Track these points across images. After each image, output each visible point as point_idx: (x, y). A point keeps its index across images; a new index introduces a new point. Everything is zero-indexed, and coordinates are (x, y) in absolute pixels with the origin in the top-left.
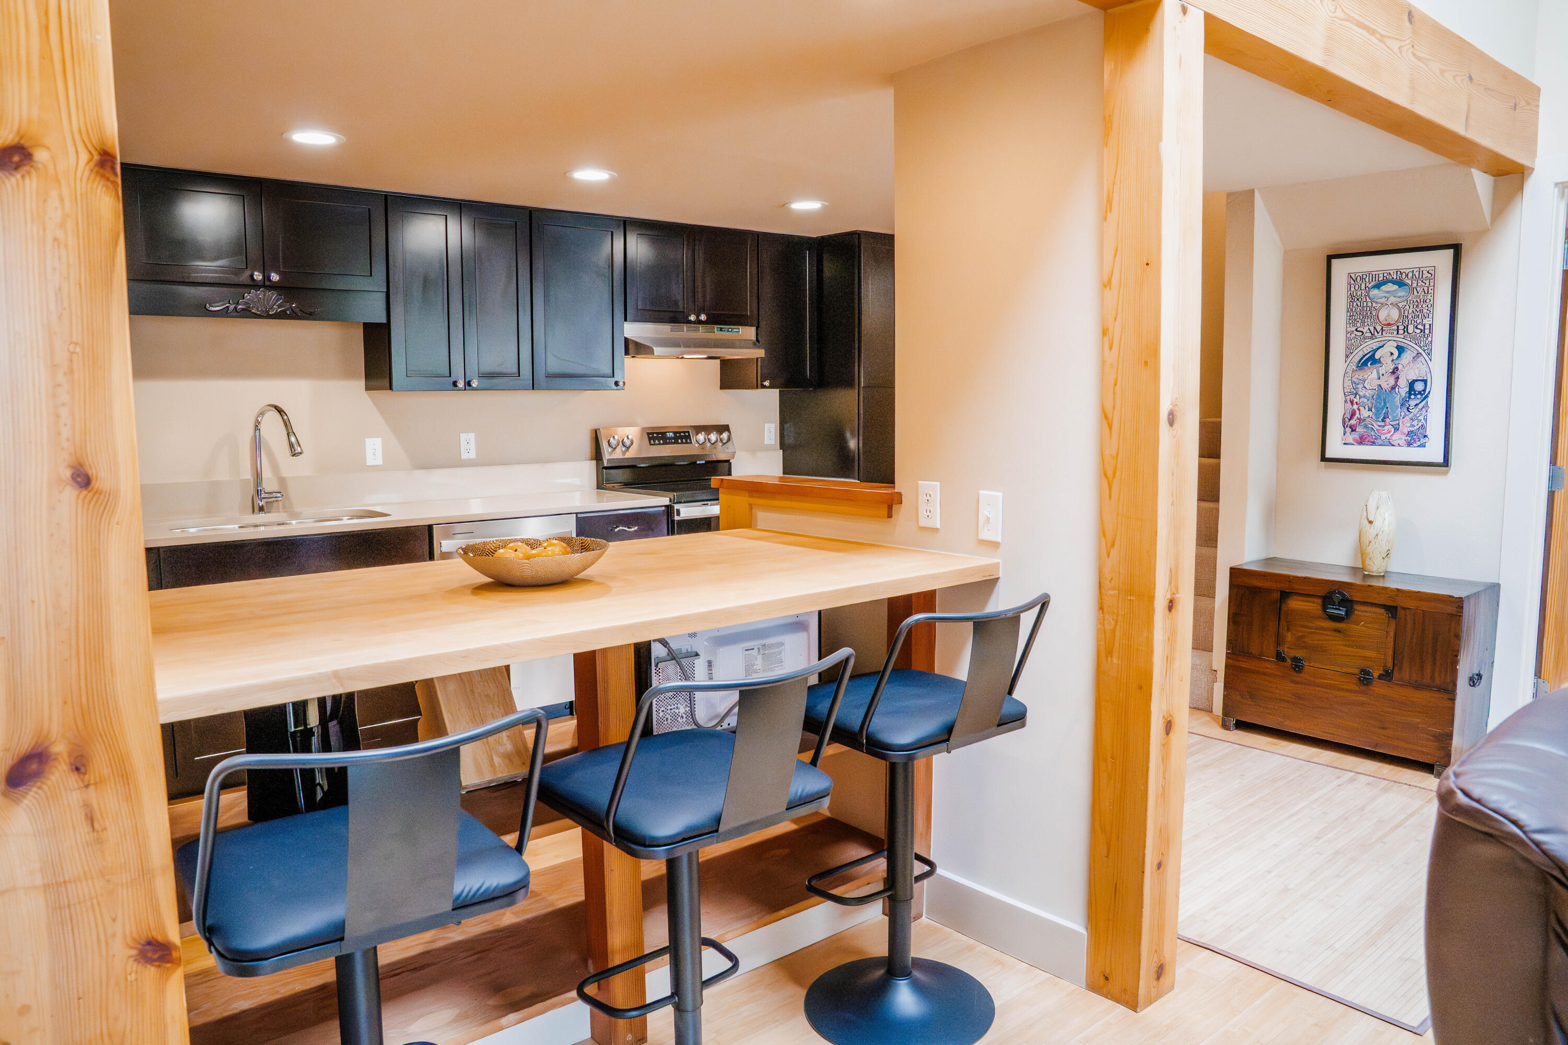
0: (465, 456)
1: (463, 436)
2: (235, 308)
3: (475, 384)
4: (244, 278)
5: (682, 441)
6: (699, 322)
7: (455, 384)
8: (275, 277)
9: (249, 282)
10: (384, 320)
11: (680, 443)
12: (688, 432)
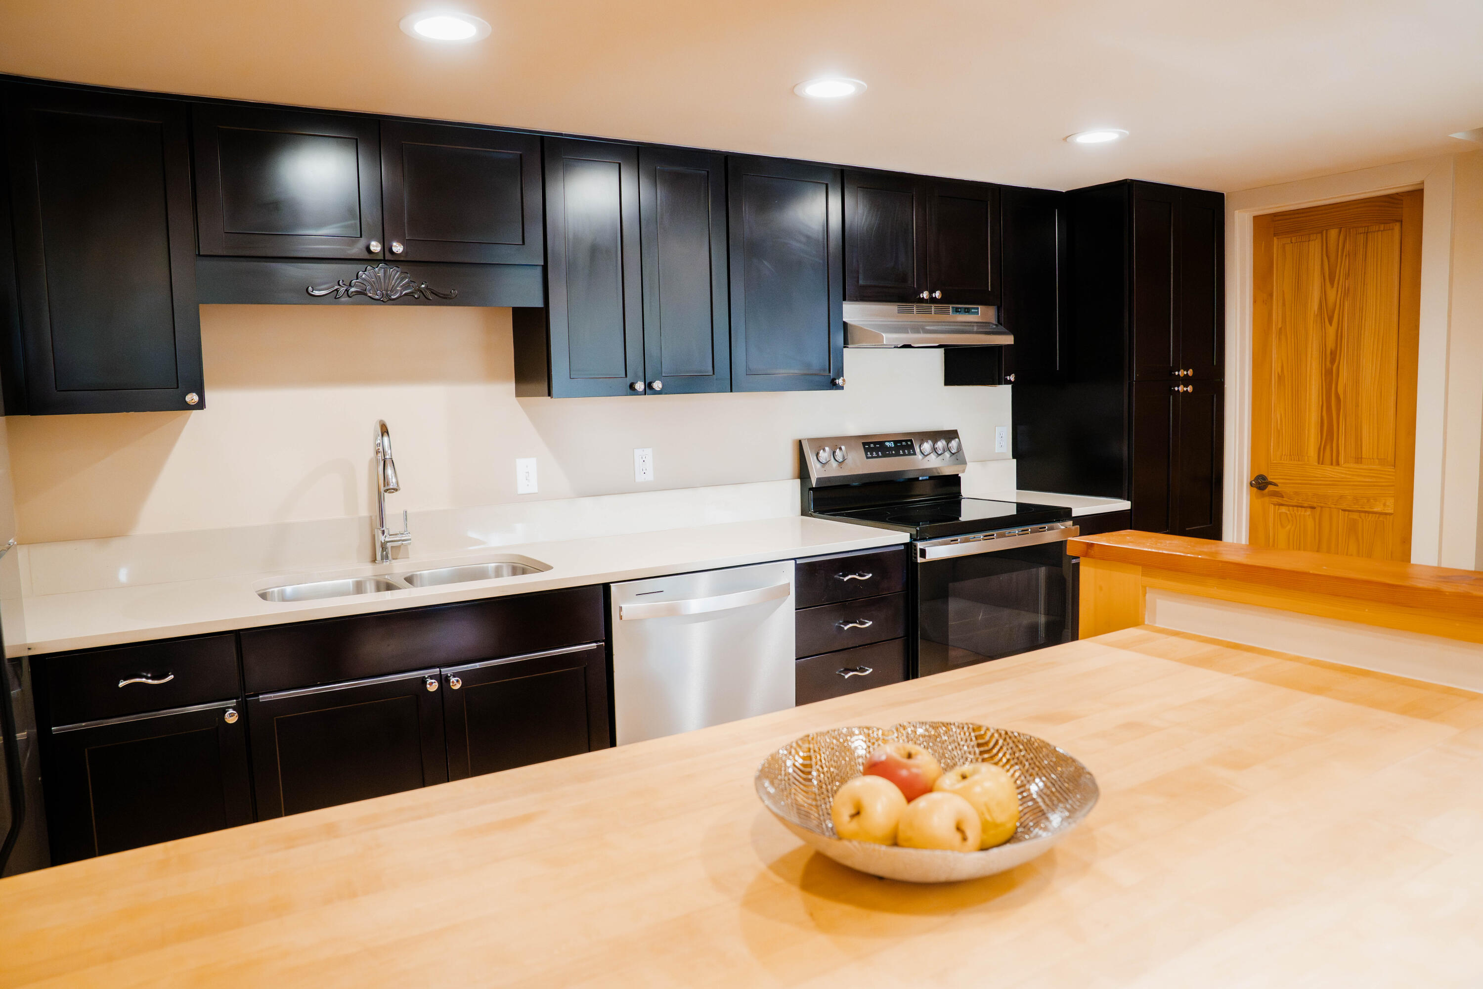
0: (640, 478)
1: (638, 452)
2: (347, 291)
3: (657, 385)
4: (356, 250)
5: (904, 452)
6: (933, 300)
7: (632, 386)
8: (398, 248)
9: (366, 255)
10: (539, 304)
11: (902, 455)
12: (911, 441)
